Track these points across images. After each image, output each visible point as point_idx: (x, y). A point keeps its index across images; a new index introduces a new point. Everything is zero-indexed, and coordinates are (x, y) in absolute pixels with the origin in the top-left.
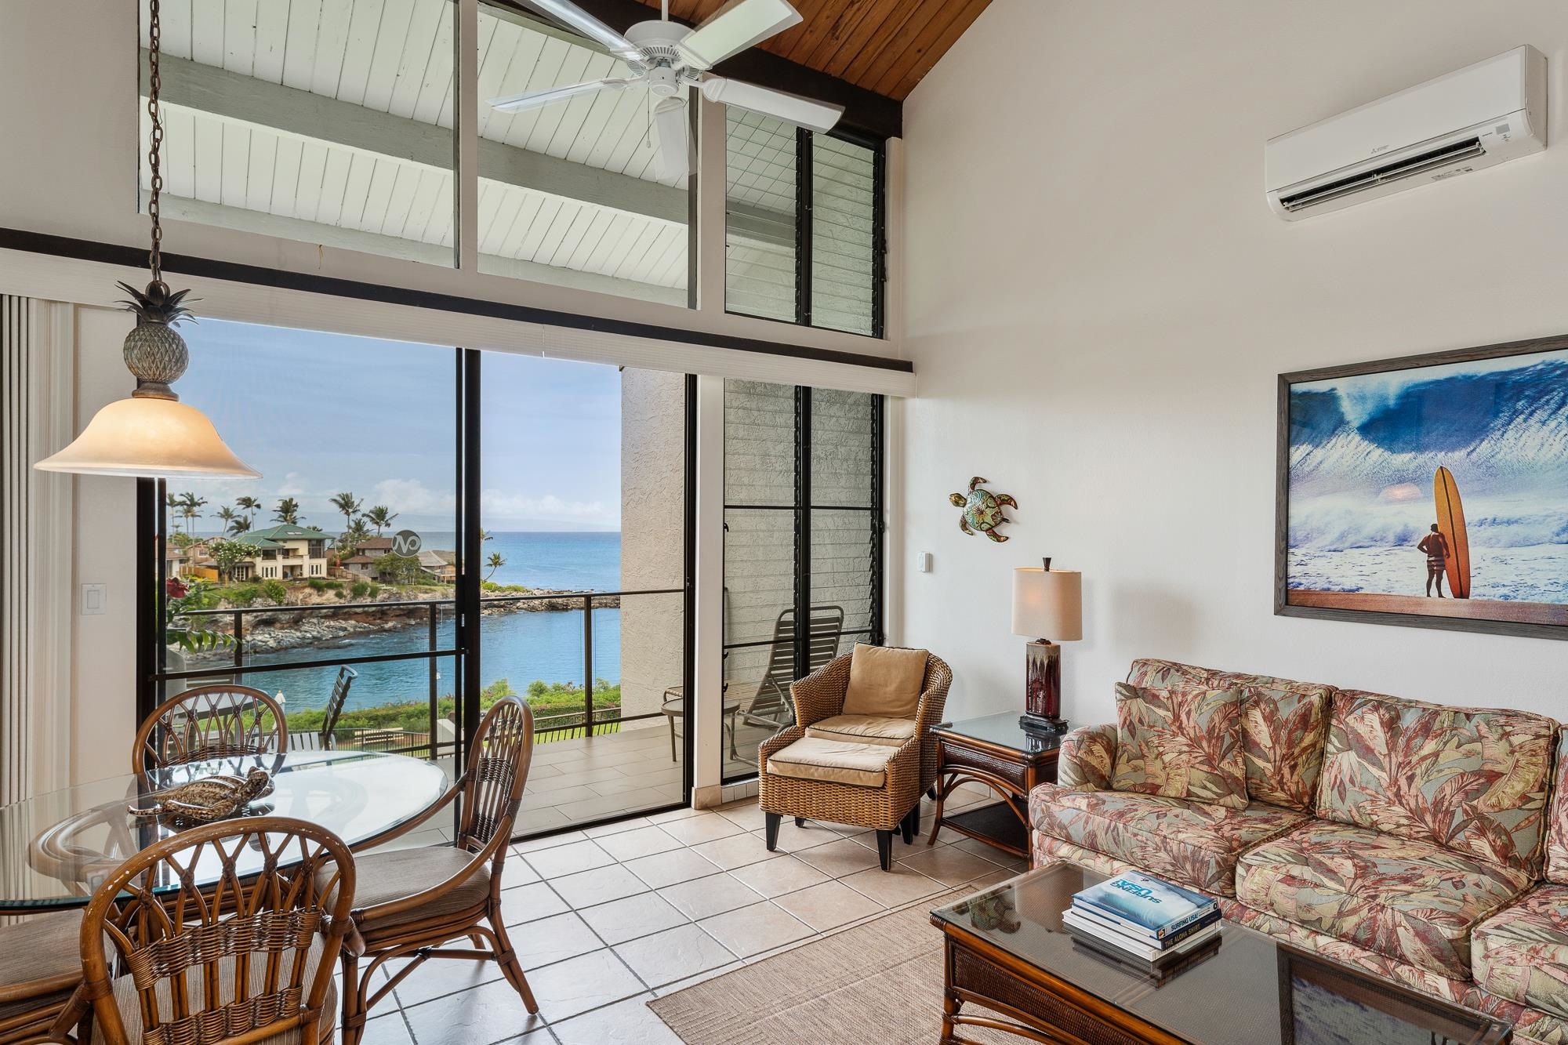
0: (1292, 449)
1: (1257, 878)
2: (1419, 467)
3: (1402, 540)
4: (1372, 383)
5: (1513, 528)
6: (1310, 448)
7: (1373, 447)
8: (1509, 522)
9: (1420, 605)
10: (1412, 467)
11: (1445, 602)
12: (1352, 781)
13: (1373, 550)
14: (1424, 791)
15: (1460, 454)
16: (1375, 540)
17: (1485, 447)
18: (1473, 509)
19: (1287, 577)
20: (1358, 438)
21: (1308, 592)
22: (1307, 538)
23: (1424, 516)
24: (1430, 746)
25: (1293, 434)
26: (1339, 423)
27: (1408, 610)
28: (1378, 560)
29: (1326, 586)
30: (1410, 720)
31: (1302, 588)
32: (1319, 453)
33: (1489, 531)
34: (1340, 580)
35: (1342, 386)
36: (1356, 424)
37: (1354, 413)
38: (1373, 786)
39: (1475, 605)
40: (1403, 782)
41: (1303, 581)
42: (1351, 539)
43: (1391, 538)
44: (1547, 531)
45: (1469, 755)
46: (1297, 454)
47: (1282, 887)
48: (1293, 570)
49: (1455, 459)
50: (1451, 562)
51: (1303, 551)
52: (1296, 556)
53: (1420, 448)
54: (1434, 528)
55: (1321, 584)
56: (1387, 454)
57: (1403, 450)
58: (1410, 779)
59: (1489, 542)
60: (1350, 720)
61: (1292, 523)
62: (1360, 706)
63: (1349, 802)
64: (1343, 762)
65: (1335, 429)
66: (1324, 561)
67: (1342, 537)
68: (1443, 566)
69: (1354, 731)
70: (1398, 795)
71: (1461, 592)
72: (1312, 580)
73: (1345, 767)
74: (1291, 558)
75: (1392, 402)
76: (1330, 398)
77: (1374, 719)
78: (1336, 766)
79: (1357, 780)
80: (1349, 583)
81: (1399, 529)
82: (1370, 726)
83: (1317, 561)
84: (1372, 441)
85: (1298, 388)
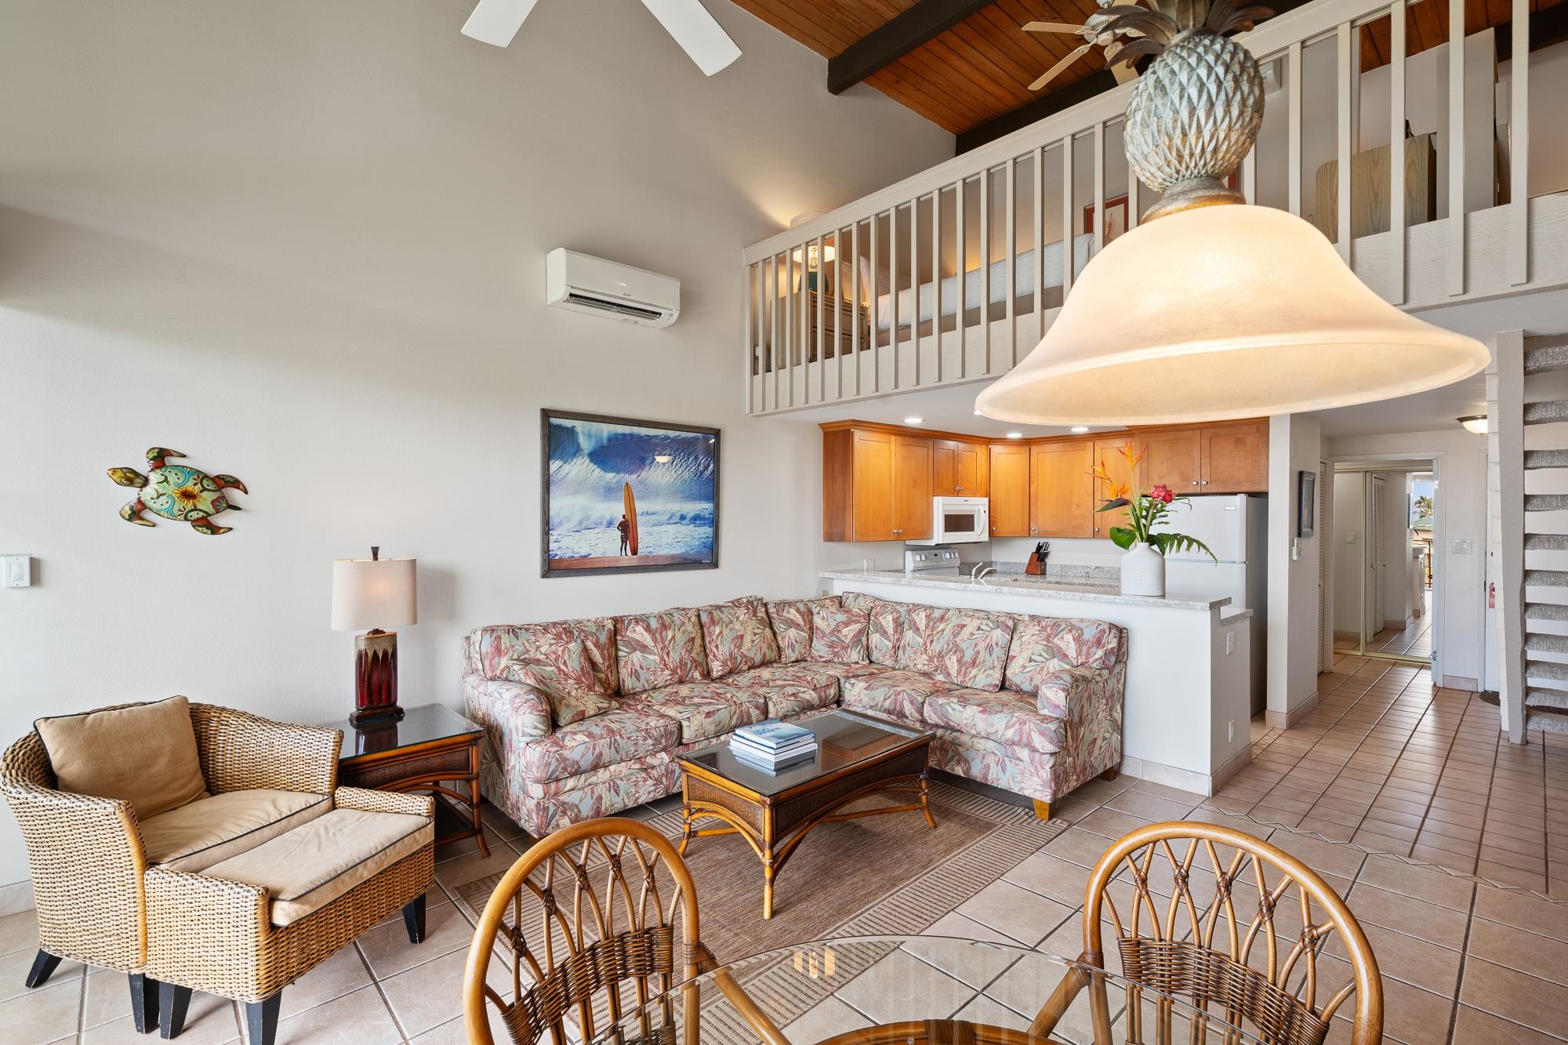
0: (551, 463)
1: (696, 722)
2: (617, 482)
3: (610, 524)
4: (596, 427)
5: (654, 516)
6: (561, 463)
7: (595, 467)
8: (653, 514)
9: (617, 561)
10: (614, 481)
11: (629, 560)
12: (641, 668)
13: (596, 530)
14: (674, 658)
15: (634, 476)
16: (597, 524)
17: (644, 474)
18: (640, 506)
19: (548, 550)
20: (588, 461)
21: (561, 560)
22: (560, 524)
23: (618, 510)
24: (670, 634)
25: (551, 452)
26: (577, 451)
27: (613, 565)
28: (599, 536)
29: (571, 555)
30: (654, 624)
31: (557, 558)
32: (567, 467)
33: (646, 518)
34: (579, 550)
35: (579, 425)
36: (587, 452)
37: (586, 445)
38: (653, 666)
39: (639, 558)
40: (665, 657)
41: (558, 553)
42: (585, 524)
43: (605, 523)
44: (665, 518)
45: (684, 632)
46: (554, 465)
47: (708, 720)
48: (552, 546)
49: (632, 479)
50: (630, 535)
51: (558, 532)
52: (554, 535)
53: (618, 471)
54: (624, 516)
55: (569, 554)
56: (602, 472)
57: (610, 472)
58: (668, 654)
59: (645, 524)
60: (628, 633)
61: (552, 513)
62: (629, 624)
63: (642, 680)
64: (631, 660)
65: (576, 453)
66: (570, 538)
67: (581, 522)
68: (627, 538)
69: (633, 639)
70: (665, 665)
71: (635, 552)
72: (563, 551)
73: (635, 661)
74: (551, 538)
75: (605, 442)
76: (571, 432)
77: (640, 629)
78: (629, 663)
79: (644, 666)
80: (583, 552)
81: (608, 517)
82: (638, 633)
83: (565, 539)
84: (595, 463)
85: (554, 421)
